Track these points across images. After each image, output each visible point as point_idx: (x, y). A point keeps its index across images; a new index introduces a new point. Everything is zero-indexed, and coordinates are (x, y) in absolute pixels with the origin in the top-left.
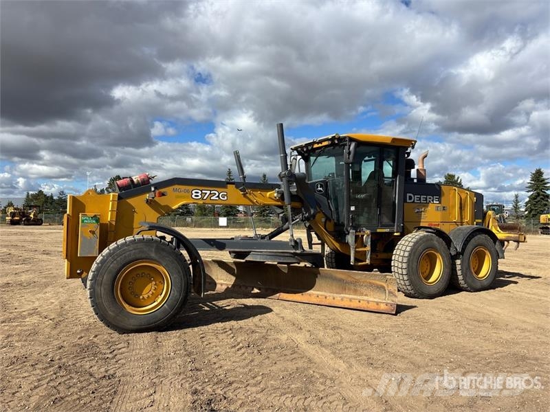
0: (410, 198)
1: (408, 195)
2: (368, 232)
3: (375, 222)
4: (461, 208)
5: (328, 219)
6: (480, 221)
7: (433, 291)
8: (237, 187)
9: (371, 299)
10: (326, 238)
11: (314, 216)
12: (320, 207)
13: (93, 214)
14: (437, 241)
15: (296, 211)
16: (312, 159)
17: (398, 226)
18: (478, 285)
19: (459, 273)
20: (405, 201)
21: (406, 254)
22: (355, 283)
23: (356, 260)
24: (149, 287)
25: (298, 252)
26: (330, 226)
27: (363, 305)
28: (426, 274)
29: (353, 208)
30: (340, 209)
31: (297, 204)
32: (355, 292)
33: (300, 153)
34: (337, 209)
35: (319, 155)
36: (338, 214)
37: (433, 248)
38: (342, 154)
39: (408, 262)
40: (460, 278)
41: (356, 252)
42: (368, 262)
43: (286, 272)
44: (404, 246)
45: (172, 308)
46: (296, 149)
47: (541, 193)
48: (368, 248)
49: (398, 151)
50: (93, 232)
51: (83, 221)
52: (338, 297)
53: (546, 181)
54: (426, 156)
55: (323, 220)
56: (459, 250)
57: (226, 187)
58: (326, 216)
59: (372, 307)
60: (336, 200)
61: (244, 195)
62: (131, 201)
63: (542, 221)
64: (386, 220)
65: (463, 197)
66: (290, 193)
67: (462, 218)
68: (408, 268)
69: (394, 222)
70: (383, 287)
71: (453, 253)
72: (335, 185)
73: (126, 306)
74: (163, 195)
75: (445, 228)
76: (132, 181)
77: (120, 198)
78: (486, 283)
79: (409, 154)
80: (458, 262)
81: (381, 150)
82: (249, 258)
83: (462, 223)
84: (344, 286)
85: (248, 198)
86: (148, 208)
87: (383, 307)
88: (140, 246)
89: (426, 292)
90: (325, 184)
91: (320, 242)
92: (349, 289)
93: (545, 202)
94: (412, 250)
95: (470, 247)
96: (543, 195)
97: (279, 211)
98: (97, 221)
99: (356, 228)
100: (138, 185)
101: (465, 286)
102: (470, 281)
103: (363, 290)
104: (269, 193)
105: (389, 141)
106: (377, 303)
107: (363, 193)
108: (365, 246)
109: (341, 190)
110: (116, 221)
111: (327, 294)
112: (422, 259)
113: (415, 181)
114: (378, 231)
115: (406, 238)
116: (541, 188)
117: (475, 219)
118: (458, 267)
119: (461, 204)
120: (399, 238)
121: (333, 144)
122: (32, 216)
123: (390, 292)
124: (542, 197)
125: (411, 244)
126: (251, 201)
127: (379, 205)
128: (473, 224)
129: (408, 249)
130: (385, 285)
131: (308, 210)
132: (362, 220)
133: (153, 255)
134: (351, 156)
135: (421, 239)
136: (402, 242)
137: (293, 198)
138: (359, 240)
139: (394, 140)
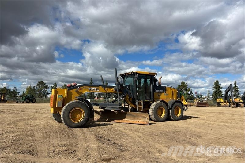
0: (156, 91)
1: (155, 90)
2: (142, 101)
3: (145, 98)
4: (173, 94)
5: (130, 97)
6: (179, 99)
7: (162, 120)
8: (102, 87)
9: (142, 121)
10: (129, 103)
11: (125, 96)
12: (128, 93)
13: (61, 95)
14: (163, 104)
15: (120, 95)
16: (125, 78)
17: (152, 100)
18: (177, 119)
19: (171, 114)
20: (154, 92)
21: (153, 108)
22: (138, 116)
23: (138, 110)
24: (78, 115)
25: (121, 107)
26: (131, 99)
27: (140, 123)
28: (160, 115)
29: (138, 94)
30: (134, 94)
31: (121, 92)
32: (138, 119)
33: (121, 76)
34: (133, 94)
35: (128, 77)
36: (133, 96)
37: (162, 106)
38: (134, 77)
39: (154, 110)
40: (171, 116)
41: (138, 107)
42: (142, 110)
43: (117, 113)
44: (153, 105)
45: (84, 121)
46: (120, 75)
47: (218, 90)
48: (142, 106)
49: (151, 76)
50: (61, 100)
51: (58, 97)
52: (132, 121)
53: (220, 85)
54: (161, 78)
55: (129, 97)
56: (170, 107)
57: (99, 87)
58: (129, 96)
59: (142, 123)
60: (133, 91)
61: (104, 89)
62: (71, 91)
63: (217, 101)
64: (148, 98)
65: (173, 91)
66: (118, 89)
67: (173, 98)
68: (154, 112)
69: (150, 98)
70: (145, 117)
71: (169, 108)
72: (132, 87)
73: (72, 120)
74: (81, 89)
75: (167, 101)
76: (71, 85)
77: (68, 90)
78: (179, 118)
79: (155, 77)
80: (170, 111)
81: (146, 76)
82: (105, 109)
83: (173, 99)
84: (134, 117)
85: (105, 90)
86: (76, 93)
87: (145, 123)
88: (76, 103)
89: (160, 120)
90: (129, 86)
91: (128, 105)
92: (136, 118)
93: (219, 94)
94: (155, 107)
95: (174, 106)
96: (219, 91)
97: (115, 94)
98: (62, 97)
99: (139, 100)
100: (73, 86)
101: (173, 119)
102: (174, 117)
103: (140, 118)
104: (112, 89)
105: (148, 74)
106: (144, 122)
107: (141, 89)
108: (141, 106)
109: (134, 88)
110: (67, 97)
111: (129, 120)
112: (158, 110)
113: (158, 86)
114: (146, 101)
115: (154, 103)
116: (218, 88)
117: (178, 98)
118: (170, 113)
119: (173, 93)
120: (152, 103)
121: (131, 74)
122: (2, 98)
123: (147, 119)
124: (218, 92)
125: (155, 105)
126: (106, 91)
127: (146, 93)
128: (177, 99)
129: (154, 106)
130: (146, 116)
131: (124, 94)
132: (141, 98)
133: (80, 106)
134: (137, 78)
135: (158, 103)
136: (152, 104)
137: (119, 90)
138: (140, 104)
139: (150, 73)
